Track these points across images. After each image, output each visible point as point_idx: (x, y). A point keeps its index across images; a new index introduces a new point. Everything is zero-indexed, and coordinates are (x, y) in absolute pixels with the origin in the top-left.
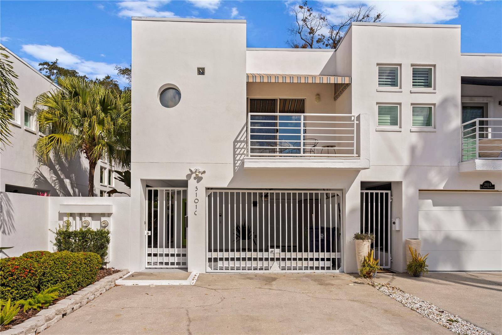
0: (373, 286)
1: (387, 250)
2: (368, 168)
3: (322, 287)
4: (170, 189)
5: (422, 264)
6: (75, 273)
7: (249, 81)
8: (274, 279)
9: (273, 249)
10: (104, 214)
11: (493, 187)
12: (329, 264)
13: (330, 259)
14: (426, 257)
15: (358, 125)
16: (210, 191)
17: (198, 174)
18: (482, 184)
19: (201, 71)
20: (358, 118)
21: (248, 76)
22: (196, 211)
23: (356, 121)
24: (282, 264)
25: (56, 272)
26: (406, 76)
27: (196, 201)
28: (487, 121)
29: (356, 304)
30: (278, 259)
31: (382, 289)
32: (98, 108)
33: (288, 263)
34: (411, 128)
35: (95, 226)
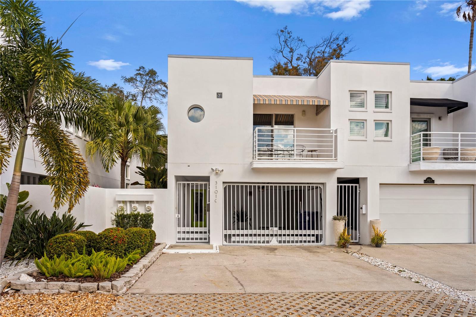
0: (347, 253)
1: (356, 229)
2: (343, 168)
3: (311, 254)
4: (195, 183)
5: (382, 238)
6: (146, 242)
7: (255, 103)
8: (275, 249)
9: (272, 228)
10: (148, 201)
11: (433, 181)
12: (314, 238)
13: (314, 235)
14: (385, 233)
15: (336, 137)
16: (226, 185)
17: (218, 172)
18: (425, 179)
19: (219, 95)
20: (336, 131)
21: (254, 99)
22: (216, 199)
23: (335, 134)
24: (279, 238)
25: (135, 241)
26: (370, 99)
27: (216, 192)
28: (430, 134)
29: (337, 263)
30: (276, 235)
31: (354, 254)
32: (131, 119)
33: (283, 238)
34: (374, 138)
35: (141, 210)
